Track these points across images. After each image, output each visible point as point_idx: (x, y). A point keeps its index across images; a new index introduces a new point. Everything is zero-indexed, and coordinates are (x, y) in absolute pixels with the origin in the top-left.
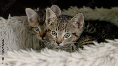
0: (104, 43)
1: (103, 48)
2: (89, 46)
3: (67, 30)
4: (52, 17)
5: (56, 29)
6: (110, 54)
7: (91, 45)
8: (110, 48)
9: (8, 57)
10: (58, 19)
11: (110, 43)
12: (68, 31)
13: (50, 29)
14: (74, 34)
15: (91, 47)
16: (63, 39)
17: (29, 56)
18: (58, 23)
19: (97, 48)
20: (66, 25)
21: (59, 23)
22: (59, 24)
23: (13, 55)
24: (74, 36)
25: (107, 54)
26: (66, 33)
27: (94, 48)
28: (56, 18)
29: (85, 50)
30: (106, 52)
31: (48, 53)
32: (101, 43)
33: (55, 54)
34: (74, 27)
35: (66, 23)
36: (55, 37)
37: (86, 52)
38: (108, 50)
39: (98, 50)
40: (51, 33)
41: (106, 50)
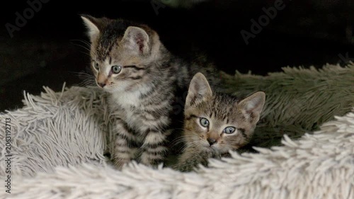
0: (251, 155)
1: (248, 165)
2: (220, 160)
3: (231, 120)
4: (202, 92)
5: (209, 115)
6: (262, 178)
7: (224, 159)
8: (262, 165)
9: (57, 178)
10: (214, 97)
11: (262, 153)
12: (233, 122)
13: (196, 113)
14: (242, 131)
15: (224, 161)
16: (221, 135)
17: (99, 177)
18: (214, 103)
19: (237, 164)
20: (231, 110)
21: (217, 104)
22: (216, 106)
23: (66, 173)
24: (241, 135)
25: (256, 177)
26: (229, 125)
27: (231, 164)
28: (211, 95)
29: (212, 167)
30: (254, 173)
31: (137, 173)
32: (245, 154)
33: (150, 174)
34: (244, 117)
35: (231, 107)
36: (205, 129)
37: (212, 173)
38: (258, 170)
39: (238, 170)
40: (198, 120)
41: (254, 170)
